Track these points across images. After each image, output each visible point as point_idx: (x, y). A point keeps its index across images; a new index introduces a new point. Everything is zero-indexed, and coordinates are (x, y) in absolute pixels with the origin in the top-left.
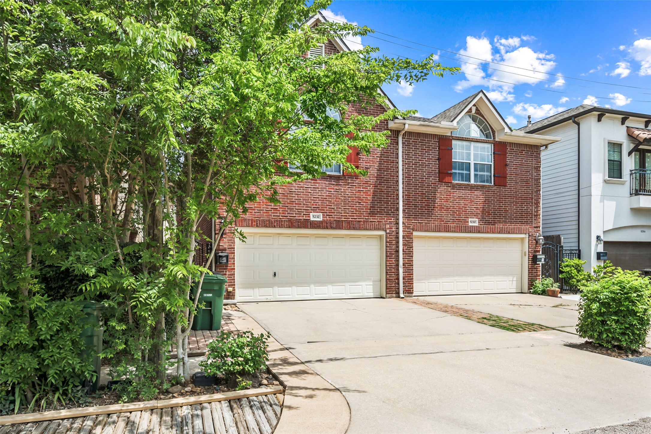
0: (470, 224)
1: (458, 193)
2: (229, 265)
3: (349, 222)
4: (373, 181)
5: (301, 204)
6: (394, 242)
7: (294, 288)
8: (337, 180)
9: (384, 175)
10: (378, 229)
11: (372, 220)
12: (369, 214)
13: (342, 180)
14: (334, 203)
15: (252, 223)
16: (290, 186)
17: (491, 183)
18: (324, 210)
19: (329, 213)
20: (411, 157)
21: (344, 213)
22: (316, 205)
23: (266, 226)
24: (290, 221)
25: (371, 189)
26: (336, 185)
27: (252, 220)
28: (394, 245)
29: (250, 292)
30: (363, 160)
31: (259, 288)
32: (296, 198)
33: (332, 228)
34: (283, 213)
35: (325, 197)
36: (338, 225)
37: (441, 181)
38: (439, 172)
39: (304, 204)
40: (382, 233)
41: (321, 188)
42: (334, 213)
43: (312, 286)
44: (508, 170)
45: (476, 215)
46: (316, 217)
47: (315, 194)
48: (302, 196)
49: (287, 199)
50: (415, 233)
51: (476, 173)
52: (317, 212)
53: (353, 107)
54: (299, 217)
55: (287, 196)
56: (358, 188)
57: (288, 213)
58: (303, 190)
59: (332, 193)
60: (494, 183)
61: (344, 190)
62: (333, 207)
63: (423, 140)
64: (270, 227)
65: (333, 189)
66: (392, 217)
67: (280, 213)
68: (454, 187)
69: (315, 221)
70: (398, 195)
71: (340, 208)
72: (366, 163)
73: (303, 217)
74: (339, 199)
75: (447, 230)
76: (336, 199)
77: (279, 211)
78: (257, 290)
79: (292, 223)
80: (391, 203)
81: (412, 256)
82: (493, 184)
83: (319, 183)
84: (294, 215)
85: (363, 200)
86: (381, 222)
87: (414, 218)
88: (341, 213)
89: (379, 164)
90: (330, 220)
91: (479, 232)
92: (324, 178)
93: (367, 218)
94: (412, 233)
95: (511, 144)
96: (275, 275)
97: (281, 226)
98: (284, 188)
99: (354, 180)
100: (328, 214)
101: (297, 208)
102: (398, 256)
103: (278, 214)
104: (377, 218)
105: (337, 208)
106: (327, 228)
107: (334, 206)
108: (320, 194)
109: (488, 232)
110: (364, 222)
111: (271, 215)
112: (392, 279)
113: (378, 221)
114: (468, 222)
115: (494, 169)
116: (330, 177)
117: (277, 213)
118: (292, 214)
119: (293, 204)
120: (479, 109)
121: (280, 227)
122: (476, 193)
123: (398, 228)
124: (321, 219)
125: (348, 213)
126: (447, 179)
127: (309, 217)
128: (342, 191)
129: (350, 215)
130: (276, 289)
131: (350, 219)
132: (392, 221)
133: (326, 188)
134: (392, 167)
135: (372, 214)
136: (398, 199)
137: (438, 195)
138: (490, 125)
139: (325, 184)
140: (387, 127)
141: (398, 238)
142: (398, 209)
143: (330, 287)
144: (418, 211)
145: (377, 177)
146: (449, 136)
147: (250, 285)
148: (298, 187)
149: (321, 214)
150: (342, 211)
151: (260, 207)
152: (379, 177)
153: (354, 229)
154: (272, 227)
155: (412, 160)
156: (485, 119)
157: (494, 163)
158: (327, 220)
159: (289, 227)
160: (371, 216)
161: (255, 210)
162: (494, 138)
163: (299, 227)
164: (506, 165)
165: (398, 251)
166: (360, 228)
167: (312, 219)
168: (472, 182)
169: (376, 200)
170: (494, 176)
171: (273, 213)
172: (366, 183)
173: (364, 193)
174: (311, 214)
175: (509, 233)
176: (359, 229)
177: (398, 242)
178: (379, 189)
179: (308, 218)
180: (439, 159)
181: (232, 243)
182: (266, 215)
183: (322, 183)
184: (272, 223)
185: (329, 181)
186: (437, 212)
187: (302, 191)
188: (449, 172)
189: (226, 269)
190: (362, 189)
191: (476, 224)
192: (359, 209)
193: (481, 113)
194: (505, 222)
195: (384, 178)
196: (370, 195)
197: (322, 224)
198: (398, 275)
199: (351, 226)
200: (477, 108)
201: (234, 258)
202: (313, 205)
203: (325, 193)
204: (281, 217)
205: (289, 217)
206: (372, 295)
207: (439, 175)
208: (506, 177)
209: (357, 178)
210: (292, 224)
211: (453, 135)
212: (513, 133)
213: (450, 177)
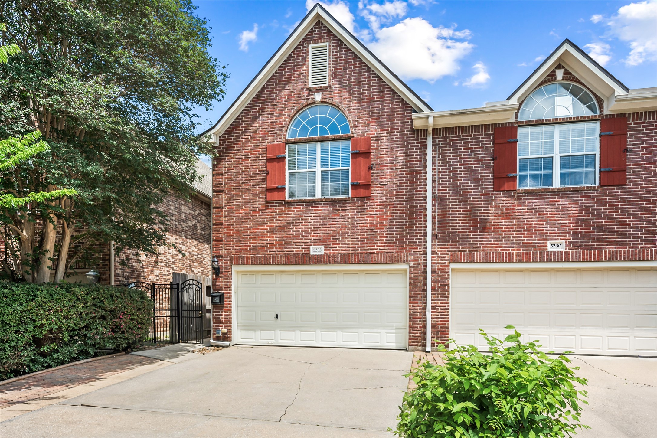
0: (550, 249)
1: (527, 204)
2: (225, 305)
3: (357, 255)
4: (391, 200)
5: (299, 237)
6: (420, 278)
7: (298, 333)
8: (343, 204)
9: (407, 192)
10: (398, 262)
11: (388, 251)
12: (385, 243)
13: (349, 203)
14: (339, 233)
15: (247, 260)
16: (287, 217)
17: (595, 183)
18: (326, 242)
19: (333, 244)
20: (447, 162)
21: (352, 244)
22: (317, 236)
23: (261, 264)
24: (286, 256)
25: (388, 211)
26: (342, 210)
27: (247, 257)
28: (420, 282)
29: (251, 334)
30: (377, 176)
31: (261, 330)
32: (294, 230)
33: (336, 263)
34: (280, 248)
35: (328, 226)
36: (344, 259)
37: (497, 189)
38: (495, 178)
39: (303, 236)
40: (405, 267)
41: (323, 216)
42: (339, 244)
43: (318, 331)
44: (630, 159)
45: (562, 235)
46: (316, 250)
47: (316, 224)
48: (301, 227)
49: (284, 231)
50: (452, 266)
51: (564, 171)
52: (319, 245)
53: (365, 111)
54: (298, 251)
55: (284, 228)
56: (371, 211)
57: (285, 248)
58: (302, 219)
59: (337, 220)
60: (600, 183)
61: (352, 215)
62: (337, 237)
63: (467, 136)
64: (265, 264)
65: (338, 215)
66: (418, 245)
67: (276, 248)
68: (520, 195)
69: (316, 255)
70: (426, 215)
71: (346, 238)
72: (381, 178)
73: (302, 251)
74: (346, 227)
75: (506, 258)
76: (342, 227)
77: (275, 245)
78: (258, 333)
79: (288, 259)
80: (416, 227)
81: (448, 297)
82: (597, 184)
83: (321, 210)
84: (292, 249)
85: (377, 226)
86: (401, 252)
87: (451, 245)
88: (348, 244)
89: (400, 177)
90: (334, 253)
91: (567, 261)
92: (327, 204)
93: (381, 248)
94: (448, 266)
95: (636, 115)
96: (277, 317)
97: (278, 263)
98: (281, 219)
99: (365, 201)
100: (331, 246)
101: (295, 241)
102: (426, 297)
103: (274, 250)
104: (396, 248)
105: (343, 238)
106: (330, 263)
107: (339, 236)
108: (322, 223)
109: (584, 261)
110: (378, 253)
111: (267, 251)
112: (417, 327)
113: (397, 252)
114: (546, 246)
115: (600, 160)
116: (334, 201)
117: (273, 248)
118: (289, 248)
119: (290, 237)
120: (570, 71)
121: (276, 264)
122: (562, 201)
123: (426, 260)
124: (322, 253)
125: (356, 244)
126: (507, 186)
127: (309, 251)
128: (350, 216)
129: (360, 245)
130: (278, 332)
131: (360, 251)
132: (418, 250)
133: (329, 216)
134: (419, 179)
135: (390, 243)
136: (426, 221)
137: (492, 210)
138: (592, 92)
139: (328, 210)
140: (412, 128)
141: (425, 272)
142: (425, 235)
143: (340, 333)
144: (458, 235)
145: (396, 195)
146: (512, 123)
147: (248, 327)
148: (296, 217)
149: (323, 246)
150: (349, 241)
151: (256, 243)
152: (399, 195)
153: (364, 263)
154: (268, 264)
155: (450, 165)
156: (584, 85)
157: (600, 151)
158: (330, 253)
159: (286, 264)
160: (387, 246)
161: (250, 246)
162: (601, 111)
163: (297, 263)
164: (626, 151)
165: (425, 290)
166: (372, 261)
167: (312, 252)
168: (557, 184)
169: (394, 225)
170: (600, 172)
171: (269, 248)
172: (382, 204)
173: (378, 217)
174: (311, 247)
175: (630, 260)
176: (371, 263)
177: (425, 278)
178: (399, 210)
179: (308, 252)
180: (494, 159)
181: (228, 282)
182: (261, 251)
183: (324, 210)
184: (267, 260)
185: (333, 207)
186: (490, 235)
187: (301, 221)
188: (511, 175)
189: (222, 309)
190: (375, 213)
191: (563, 249)
192: (371, 237)
193: (574, 77)
194: (623, 243)
195: (407, 195)
196: (387, 219)
197: (324, 258)
198: (425, 321)
199: (359, 259)
200: (566, 70)
201: (230, 298)
202: (313, 236)
203: (328, 221)
204: (277, 253)
205: (286, 252)
206: (393, 346)
207: (493, 182)
208: (625, 171)
209: (369, 199)
210: (290, 260)
211: (519, 120)
212: (630, 95)
213: (512, 183)
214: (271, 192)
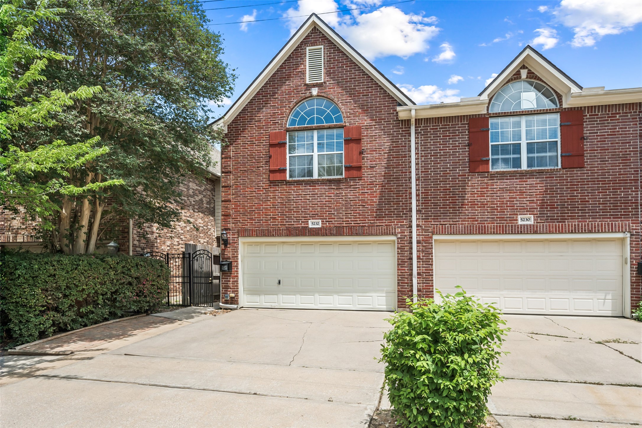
0: (520, 222)
1: (498, 184)
2: (233, 273)
3: (350, 228)
4: (380, 180)
5: (299, 212)
6: (407, 248)
7: (298, 296)
8: (338, 183)
9: (394, 173)
10: (387, 234)
11: (378, 224)
12: (375, 217)
13: (343, 183)
14: (334, 208)
15: (252, 233)
16: (289, 195)
17: (557, 166)
18: (323, 216)
19: (329, 219)
20: (429, 148)
21: (346, 218)
22: (315, 211)
23: (265, 236)
24: (288, 229)
25: (377, 189)
26: (337, 189)
27: (252, 230)
28: (406, 251)
29: (256, 298)
30: (367, 159)
31: (265, 294)
32: (295, 206)
33: (331, 235)
34: (282, 222)
35: (324, 203)
36: (339, 231)
37: (472, 171)
38: (470, 161)
39: (302, 212)
40: (393, 238)
41: (320, 194)
42: (335, 218)
43: (317, 295)
44: (587, 145)
45: (531, 211)
46: (314, 224)
47: (314, 200)
48: (300, 203)
49: (286, 207)
50: (435, 237)
51: (531, 155)
52: (316, 219)
53: (356, 104)
54: (298, 224)
55: (285, 205)
56: (362, 190)
57: (286, 222)
58: (302, 197)
59: (333, 197)
60: (562, 166)
61: (345, 193)
62: (333, 212)
63: (445, 125)
64: (268, 236)
65: (333, 193)
66: (405, 219)
67: (278, 222)
68: (493, 176)
69: (314, 228)
70: (411, 193)
71: (341, 213)
72: (371, 161)
73: (301, 224)
74: (340, 203)
75: (482, 231)
76: (337, 203)
77: (278, 220)
78: (263, 297)
79: (290, 232)
80: (403, 204)
81: (432, 265)
82: (560, 166)
83: (318, 189)
84: (293, 223)
85: (368, 202)
86: (389, 225)
87: (434, 219)
88: (343, 218)
89: (387, 161)
90: (330, 226)
91: (536, 232)
92: (324, 183)
93: (372, 222)
94: (431, 238)
95: (591, 108)
96: (279, 282)
97: (280, 235)
98: (283, 196)
99: (357, 181)
101: (295, 216)
102: (412, 264)
104: (385, 222)
105: (337, 213)
106: (327, 235)
107: (334, 211)
108: (319, 200)
109: (550, 232)
110: (369, 226)
111: (270, 225)
112: (405, 291)
113: (386, 225)
114: (517, 220)
115: (561, 147)
116: (330, 181)
117: (275, 222)
118: (290, 222)
119: (291, 212)
120: (533, 71)
121: (278, 236)
122: (530, 181)
123: (411, 232)
124: (320, 226)
125: (350, 218)
126: (481, 168)
127: (308, 224)
129: (353, 219)
130: (281, 296)
131: (353, 224)
132: (404, 223)
133: (325, 194)
134: (404, 162)
135: (379, 217)
136: (411, 198)
137: (469, 189)
138: (553, 89)
139: (324, 189)
140: (397, 118)
141: (411, 243)
142: (411, 210)
143: (336, 297)
144: (439, 211)
145: (384, 176)
146: (484, 114)
147: (254, 292)
148: (296, 195)
149: (320, 220)
150: (343, 216)
151: (260, 218)
152: (387, 176)
153: (357, 235)
154: (271, 236)
155: (431, 150)
156: (545, 83)
157: (561, 138)
158: (327, 227)
159: (287, 236)
160: (377, 220)
161: (255, 220)
162: (561, 105)
163: (297, 235)
164: (583, 138)
165: (411, 259)
166: (364, 233)
167: (310, 226)
168: (524, 166)
169: (383, 202)
170: (562, 156)
171: (272, 222)
172: (372, 183)
173: (368, 195)
174: (309, 221)
175: (590, 232)
176: (363, 234)
177: (411, 248)
178: (387, 189)
179: (307, 226)
180: (469, 145)
181: (235, 252)
182: (265, 225)
183: (321, 188)
184: (271, 233)
185: (329, 186)
186: (468, 210)
187: (300, 198)
188: (485, 159)
189: (230, 276)
190: (366, 191)
191: (531, 222)
192: (363, 213)
193: (536, 76)
194: (584, 217)
195: (393, 175)
196: (376, 197)
197: (321, 231)
198: (412, 286)
199: (353, 231)
200: (529, 70)
201: (237, 266)
202: (311, 212)
203: (324, 199)
204: (279, 226)
205: (287, 226)
206: (384, 307)
207: (469, 164)
208: (583, 155)
209: (361, 180)
210: (291, 232)
211: (490, 112)
212: (584, 93)
213: (486, 166)
214: (274, 173)
